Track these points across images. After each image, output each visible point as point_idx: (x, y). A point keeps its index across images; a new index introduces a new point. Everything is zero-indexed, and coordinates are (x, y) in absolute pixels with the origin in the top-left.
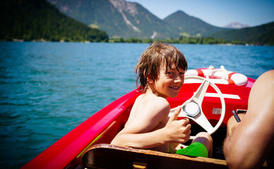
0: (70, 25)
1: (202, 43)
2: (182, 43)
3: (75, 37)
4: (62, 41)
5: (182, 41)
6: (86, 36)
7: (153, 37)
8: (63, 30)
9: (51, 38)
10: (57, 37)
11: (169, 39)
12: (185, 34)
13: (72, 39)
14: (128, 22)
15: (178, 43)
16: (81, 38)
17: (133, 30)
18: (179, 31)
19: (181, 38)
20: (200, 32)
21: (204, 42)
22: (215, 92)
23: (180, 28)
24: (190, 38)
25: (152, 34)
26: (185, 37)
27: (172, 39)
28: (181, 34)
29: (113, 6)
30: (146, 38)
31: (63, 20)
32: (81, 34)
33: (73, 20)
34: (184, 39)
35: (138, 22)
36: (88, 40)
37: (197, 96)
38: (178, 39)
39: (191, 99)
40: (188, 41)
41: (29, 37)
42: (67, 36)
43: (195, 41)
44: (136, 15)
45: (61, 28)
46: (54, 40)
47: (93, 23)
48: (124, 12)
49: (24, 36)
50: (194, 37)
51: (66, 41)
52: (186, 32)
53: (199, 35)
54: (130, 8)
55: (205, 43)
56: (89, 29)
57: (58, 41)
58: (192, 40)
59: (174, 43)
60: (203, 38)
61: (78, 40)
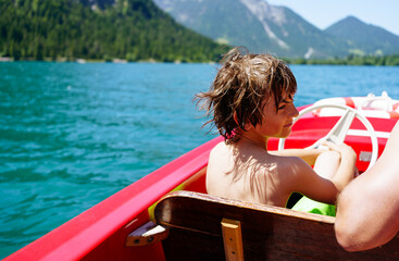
0: (189, 39)
1: (384, 64)
2: (352, 65)
3: (195, 57)
4: (178, 62)
5: (353, 62)
6: (211, 55)
7: (307, 56)
8: (179, 47)
9: (163, 57)
10: (171, 56)
11: (332, 59)
12: (357, 52)
13: (192, 59)
14: (272, 35)
15: (345, 64)
16: (204, 57)
17: (278, 46)
18: (348, 47)
19: (351, 57)
20: (381, 48)
21: (387, 62)
22: (364, 128)
23: (349, 42)
24: (365, 58)
25: (306, 51)
26: (358, 56)
27: (336, 58)
28: (351, 51)
29: (250, 12)
30: (297, 57)
31: (180, 32)
32: (204, 52)
33: (194, 33)
34: (355, 58)
35: (286, 34)
36: (213, 60)
37: (336, 133)
38: (345, 58)
39: (327, 137)
40: (361, 61)
41: (134, 56)
42: (185, 55)
43: (372, 61)
44: (284, 25)
45: (177, 43)
46: (166, 61)
47: (221, 37)
48: (266, 20)
49: (128, 55)
50: (371, 55)
51: (184, 62)
52: (359, 47)
53: (379, 53)
54: (274, 15)
55: (390, 65)
56: (214, 45)
57: (172, 61)
58: (368, 61)
59: (340, 64)
60: (385, 58)
61: (199, 60)
